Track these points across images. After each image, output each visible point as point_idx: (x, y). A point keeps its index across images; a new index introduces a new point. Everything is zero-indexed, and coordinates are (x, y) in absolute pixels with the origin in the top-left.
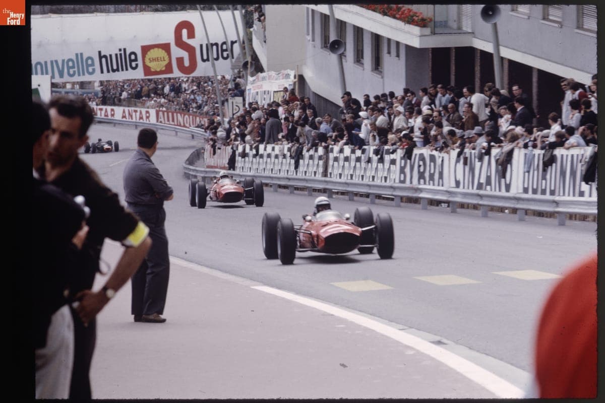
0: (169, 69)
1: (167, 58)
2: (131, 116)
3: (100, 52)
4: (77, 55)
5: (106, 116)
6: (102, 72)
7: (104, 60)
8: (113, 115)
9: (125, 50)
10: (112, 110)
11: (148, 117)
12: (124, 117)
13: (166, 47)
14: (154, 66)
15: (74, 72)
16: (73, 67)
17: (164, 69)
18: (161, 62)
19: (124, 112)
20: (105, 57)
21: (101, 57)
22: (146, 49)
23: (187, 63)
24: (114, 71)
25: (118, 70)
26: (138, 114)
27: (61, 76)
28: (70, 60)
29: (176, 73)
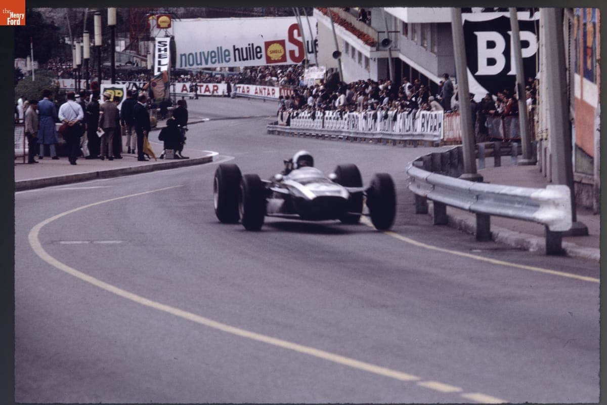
0: (284, 59)
1: (282, 51)
2: (261, 92)
3: (234, 46)
4: (218, 48)
5: (243, 92)
6: (235, 60)
7: (237, 52)
8: (248, 91)
9: (253, 44)
10: (248, 88)
11: (273, 93)
12: (256, 93)
13: (282, 43)
14: (274, 56)
15: (216, 61)
16: (215, 57)
17: (280, 58)
18: (278, 54)
19: (256, 89)
20: (238, 49)
21: (235, 50)
22: (268, 44)
23: (297, 54)
24: (244, 60)
25: (247, 59)
26: (266, 91)
27: (207, 63)
28: (213, 52)
29: (289, 62)
